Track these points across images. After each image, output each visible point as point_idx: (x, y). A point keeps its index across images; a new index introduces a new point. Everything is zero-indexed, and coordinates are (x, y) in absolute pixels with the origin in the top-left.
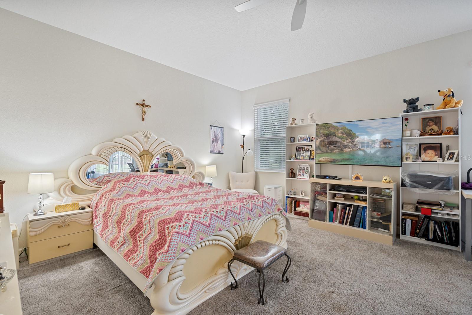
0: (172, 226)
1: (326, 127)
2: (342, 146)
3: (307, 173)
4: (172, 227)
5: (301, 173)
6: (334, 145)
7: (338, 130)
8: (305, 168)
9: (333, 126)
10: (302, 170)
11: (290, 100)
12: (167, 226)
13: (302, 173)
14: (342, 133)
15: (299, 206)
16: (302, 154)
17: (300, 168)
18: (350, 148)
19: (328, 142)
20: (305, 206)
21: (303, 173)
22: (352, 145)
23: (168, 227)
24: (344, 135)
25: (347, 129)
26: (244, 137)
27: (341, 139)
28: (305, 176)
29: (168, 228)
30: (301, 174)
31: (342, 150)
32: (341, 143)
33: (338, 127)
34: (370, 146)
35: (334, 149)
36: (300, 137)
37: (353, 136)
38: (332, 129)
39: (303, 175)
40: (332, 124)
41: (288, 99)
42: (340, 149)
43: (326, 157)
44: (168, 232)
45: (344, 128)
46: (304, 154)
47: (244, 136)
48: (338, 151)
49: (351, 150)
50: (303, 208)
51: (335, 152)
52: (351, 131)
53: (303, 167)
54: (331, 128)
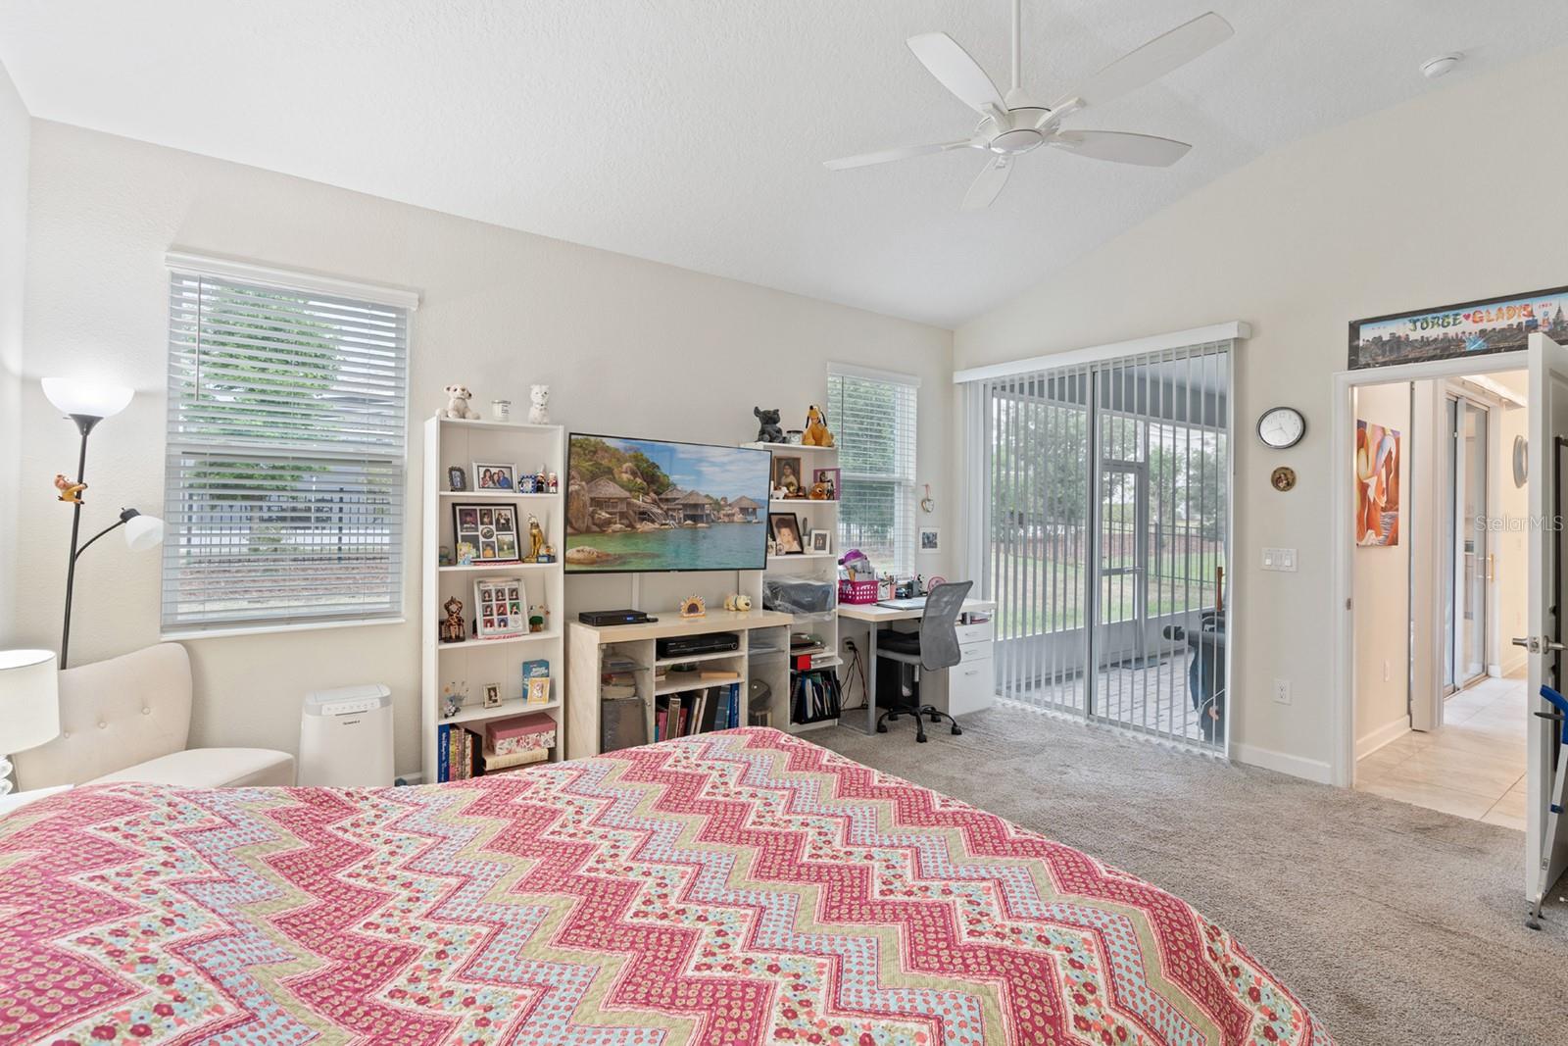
0: (1075, 996)
1: (585, 449)
2: (631, 512)
3: (516, 613)
4: (1080, 1000)
5: (491, 615)
6: (610, 510)
7: (620, 461)
8: (507, 592)
9: (607, 449)
10: (494, 602)
11: (420, 301)
12: (1072, 1023)
13: (495, 612)
14: (634, 474)
15: (492, 750)
16: (485, 536)
17: (486, 594)
18: (653, 522)
19: (592, 499)
20: (518, 741)
21: (502, 614)
22: (660, 511)
23: (1077, 1019)
24: (639, 480)
25: (647, 461)
26: (85, 434)
27: (630, 491)
28: (510, 623)
29: (1083, 1025)
30: (495, 617)
31: (631, 525)
32: (629, 504)
33: (622, 451)
34: (707, 515)
35: (609, 522)
36: (482, 470)
37: (662, 484)
38: (603, 458)
39: (504, 623)
40: (604, 439)
41: (416, 296)
42: (625, 521)
43: (587, 548)
44: (1098, 1035)
45: (637, 459)
46: (494, 539)
47: (87, 423)
48: (621, 530)
49: (657, 526)
50: (510, 752)
51: (614, 532)
52: (658, 467)
53: (498, 592)
54: (600, 454)
